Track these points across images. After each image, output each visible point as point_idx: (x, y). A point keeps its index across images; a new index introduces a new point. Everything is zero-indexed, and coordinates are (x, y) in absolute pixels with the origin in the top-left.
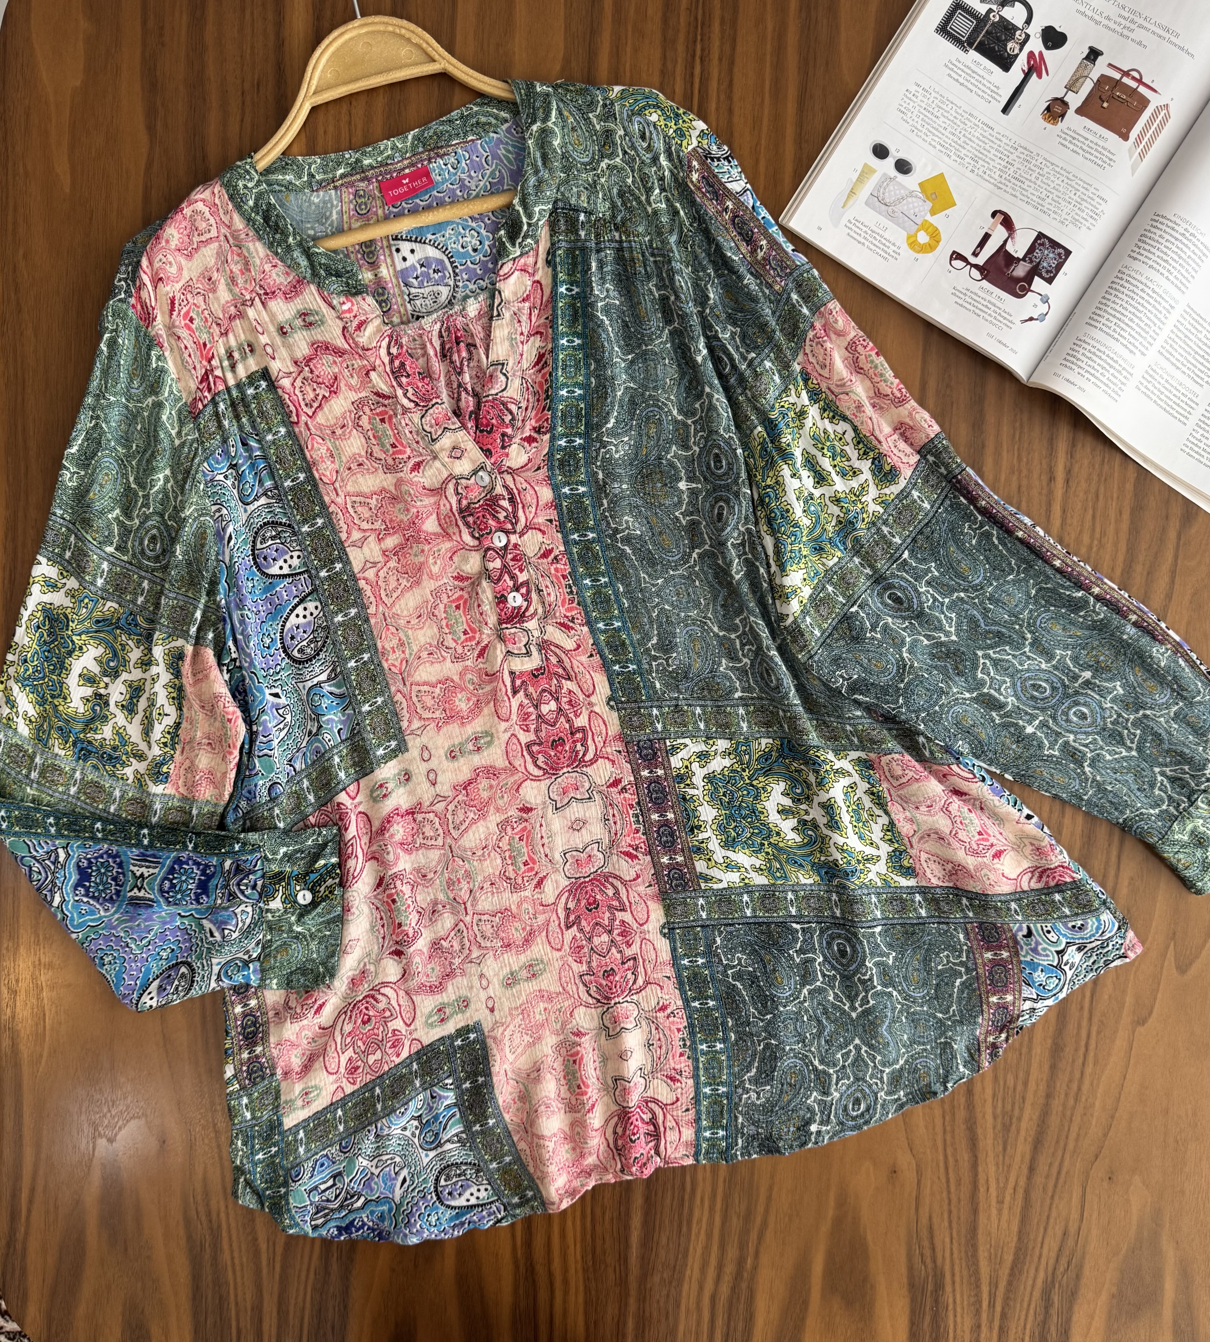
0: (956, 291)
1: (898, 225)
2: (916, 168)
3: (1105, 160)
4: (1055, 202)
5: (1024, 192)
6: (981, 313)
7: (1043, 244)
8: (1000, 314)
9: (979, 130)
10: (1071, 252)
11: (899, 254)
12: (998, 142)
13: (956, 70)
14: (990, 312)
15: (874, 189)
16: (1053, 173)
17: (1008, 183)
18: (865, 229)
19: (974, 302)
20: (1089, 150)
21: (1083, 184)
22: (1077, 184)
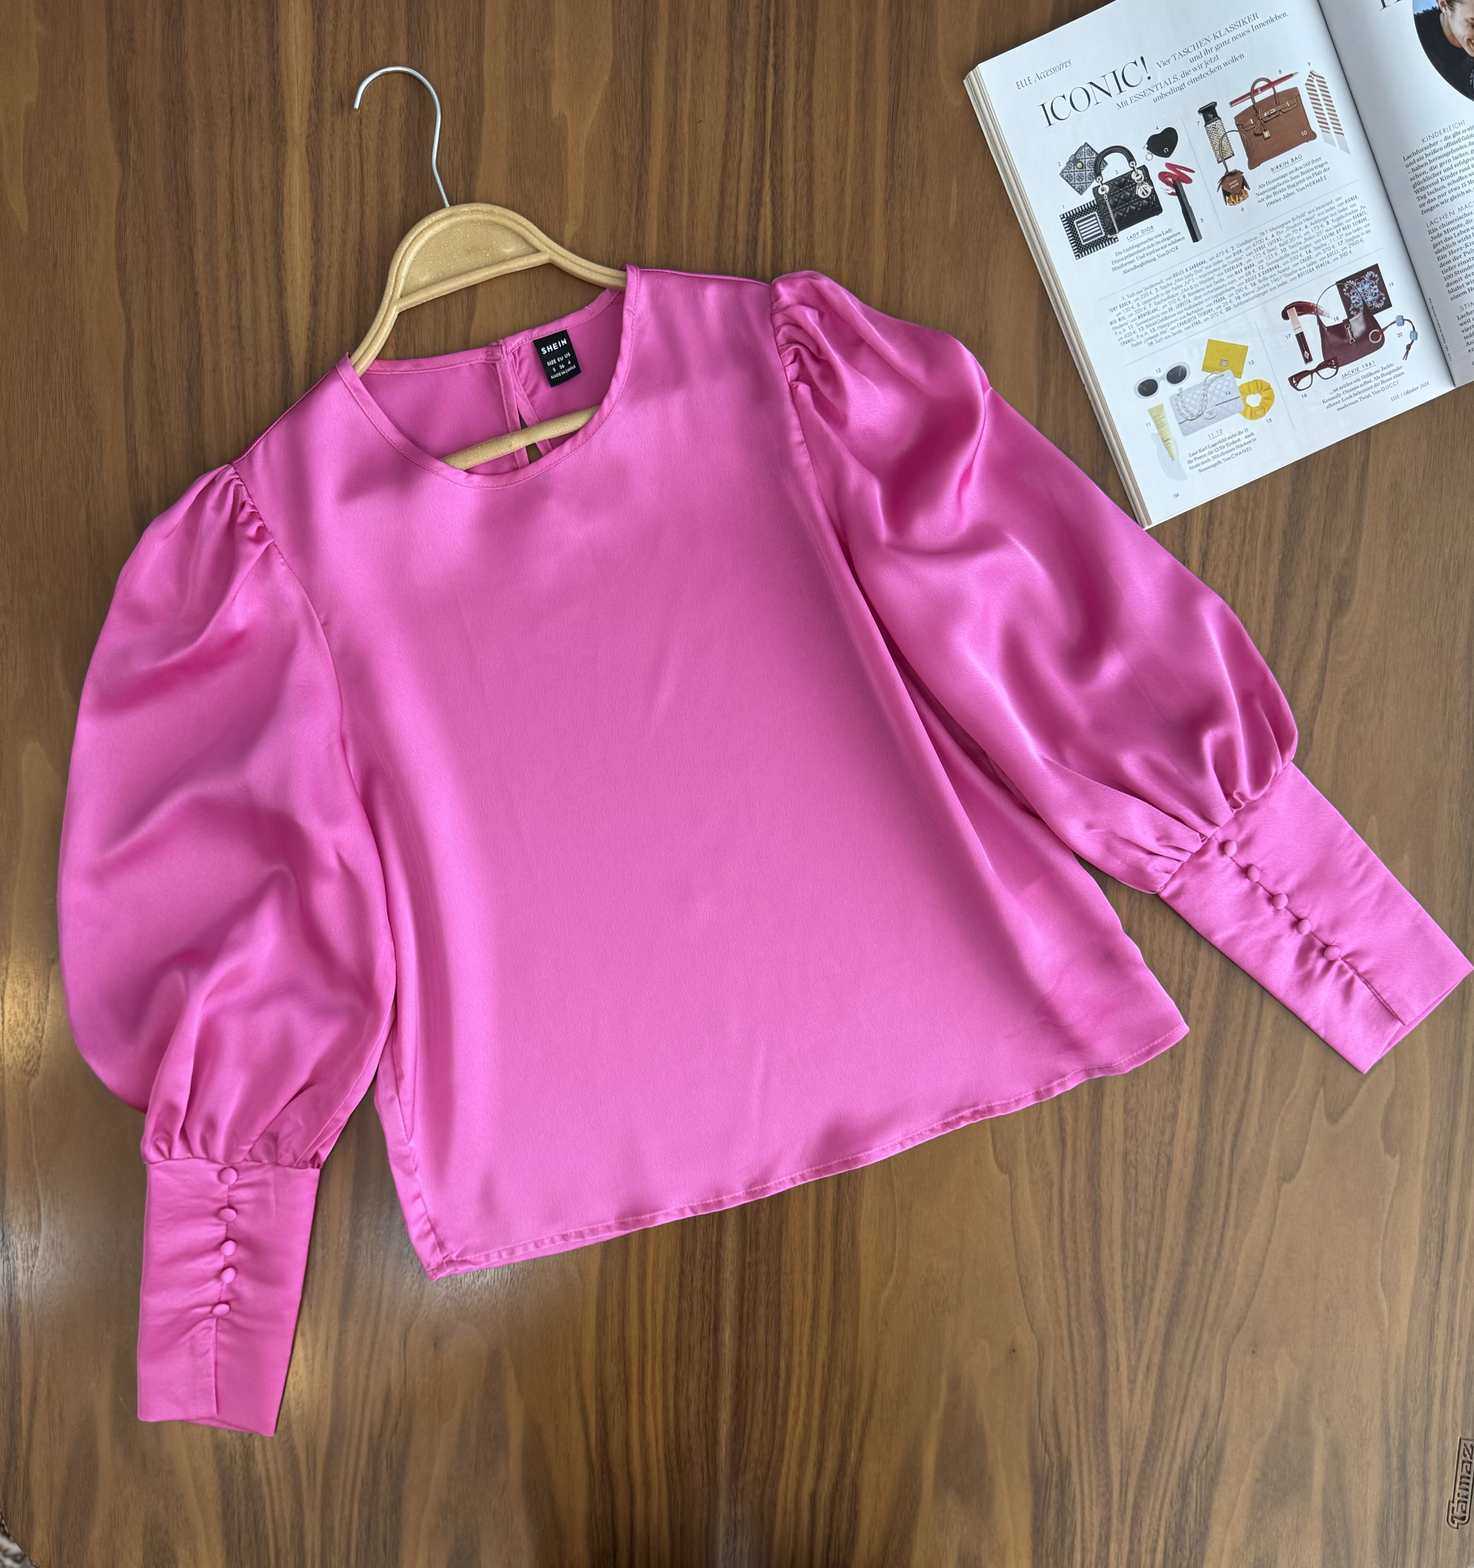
0: (1328, 403)
1: (1226, 416)
2: (1186, 363)
3: (1317, 171)
4: (1319, 248)
5: (1287, 272)
6: (1367, 393)
7: (1350, 288)
8: (1383, 375)
9: (1195, 277)
10: (1377, 265)
11: (1252, 434)
12: (1220, 265)
13: (1124, 262)
14: (1372, 384)
15: (1177, 418)
16: (1290, 232)
17: (1265, 282)
18: (1206, 452)
19: (1351, 393)
20: (1297, 180)
21: (1323, 210)
22: (1319, 215)
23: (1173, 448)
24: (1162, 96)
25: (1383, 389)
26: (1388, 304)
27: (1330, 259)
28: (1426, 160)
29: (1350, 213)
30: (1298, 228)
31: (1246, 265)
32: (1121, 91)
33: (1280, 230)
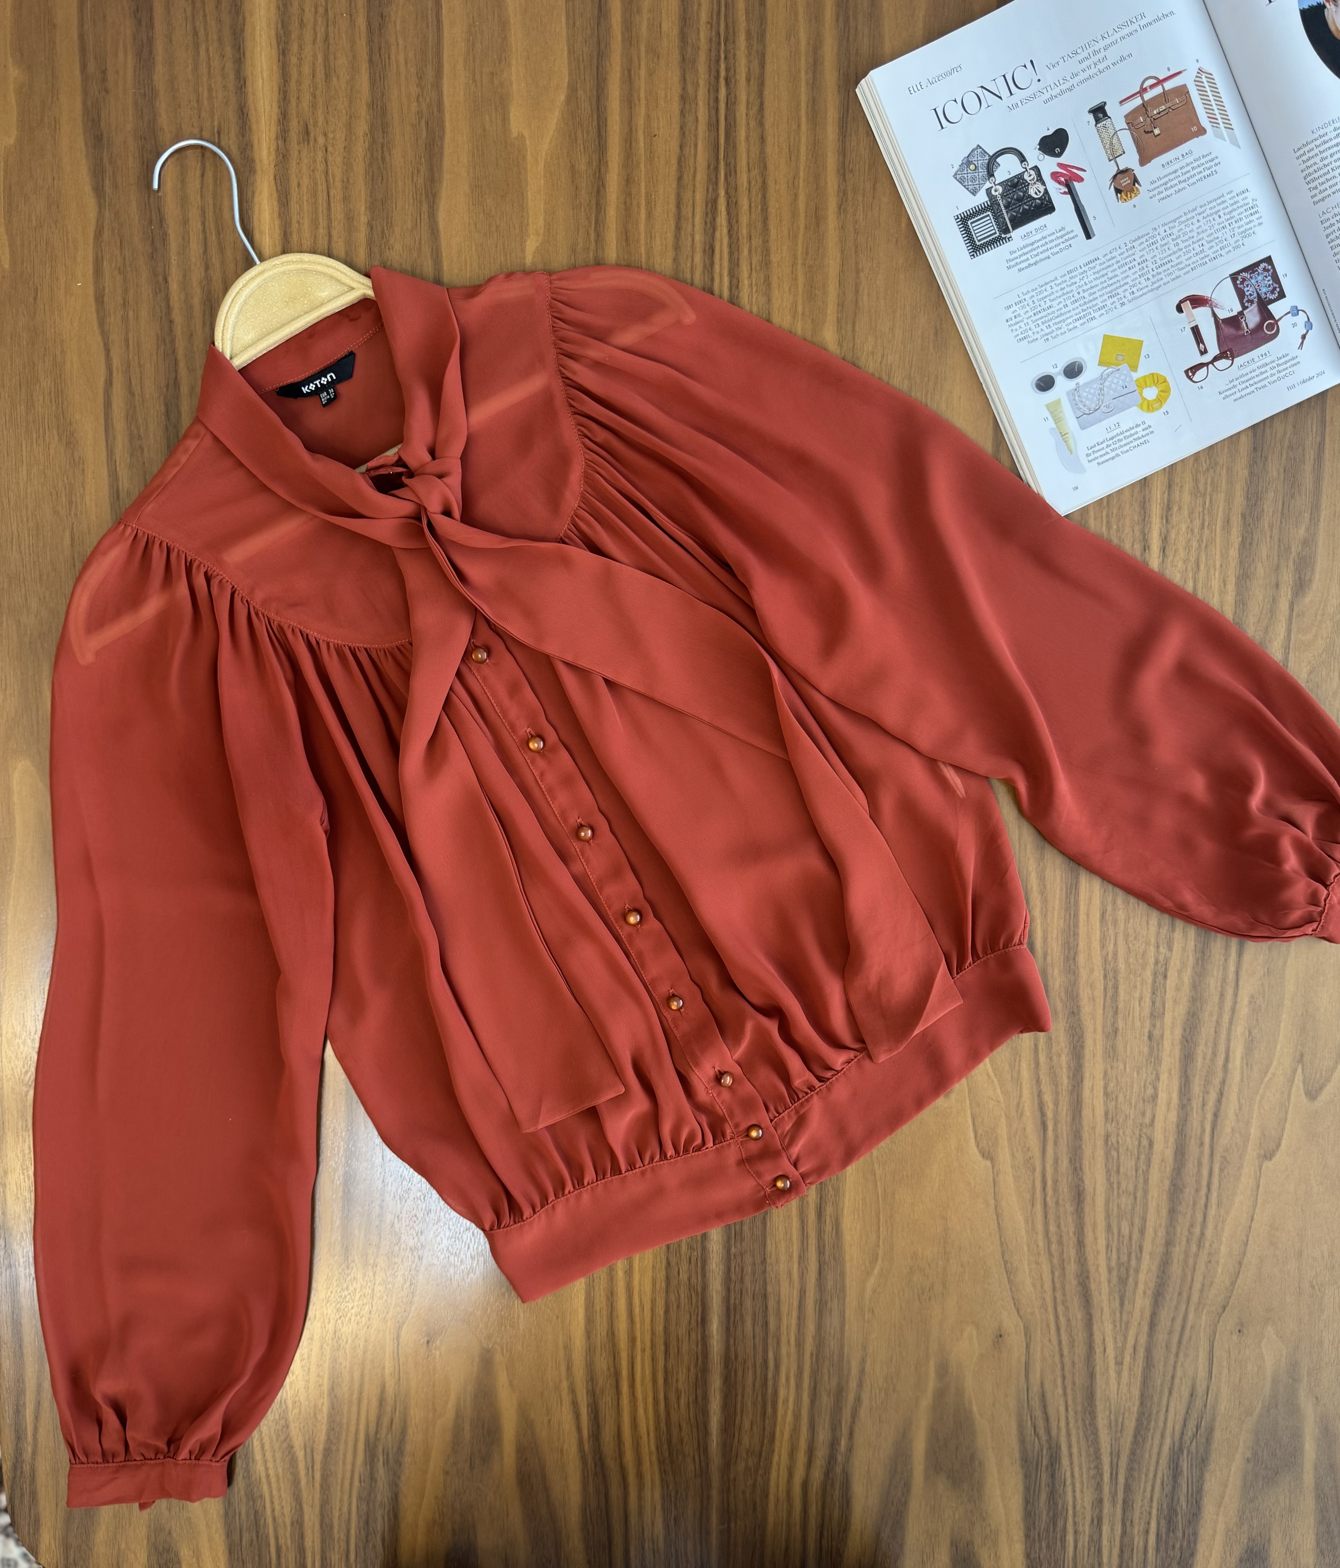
0: (1224, 394)
1: (1123, 410)
2: (1082, 359)
3: (1208, 165)
4: (1212, 241)
5: (1180, 266)
6: (1263, 383)
7: (1244, 280)
8: (1278, 365)
9: (1089, 273)
10: (1270, 257)
11: (1150, 426)
12: (1114, 261)
13: (1018, 260)
14: (1268, 374)
15: (1074, 413)
16: (1182, 226)
17: (1159, 277)
18: (1104, 445)
19: (1247, 384)
20: (1188, 175)
21: (1214, 204)
22: (1211, 209)
23: (1071, 442)
24: (1052, 98)
25: (1279, 379)
26: (1282, 295)
27: (1223, 252)
28: (1316, 151)
29: (1242, 206)
30: (1190, 222)
31: (1139, 261)
32: (1011, 94)
33: (1171, 225)
